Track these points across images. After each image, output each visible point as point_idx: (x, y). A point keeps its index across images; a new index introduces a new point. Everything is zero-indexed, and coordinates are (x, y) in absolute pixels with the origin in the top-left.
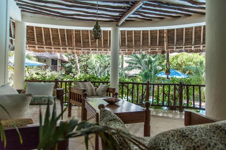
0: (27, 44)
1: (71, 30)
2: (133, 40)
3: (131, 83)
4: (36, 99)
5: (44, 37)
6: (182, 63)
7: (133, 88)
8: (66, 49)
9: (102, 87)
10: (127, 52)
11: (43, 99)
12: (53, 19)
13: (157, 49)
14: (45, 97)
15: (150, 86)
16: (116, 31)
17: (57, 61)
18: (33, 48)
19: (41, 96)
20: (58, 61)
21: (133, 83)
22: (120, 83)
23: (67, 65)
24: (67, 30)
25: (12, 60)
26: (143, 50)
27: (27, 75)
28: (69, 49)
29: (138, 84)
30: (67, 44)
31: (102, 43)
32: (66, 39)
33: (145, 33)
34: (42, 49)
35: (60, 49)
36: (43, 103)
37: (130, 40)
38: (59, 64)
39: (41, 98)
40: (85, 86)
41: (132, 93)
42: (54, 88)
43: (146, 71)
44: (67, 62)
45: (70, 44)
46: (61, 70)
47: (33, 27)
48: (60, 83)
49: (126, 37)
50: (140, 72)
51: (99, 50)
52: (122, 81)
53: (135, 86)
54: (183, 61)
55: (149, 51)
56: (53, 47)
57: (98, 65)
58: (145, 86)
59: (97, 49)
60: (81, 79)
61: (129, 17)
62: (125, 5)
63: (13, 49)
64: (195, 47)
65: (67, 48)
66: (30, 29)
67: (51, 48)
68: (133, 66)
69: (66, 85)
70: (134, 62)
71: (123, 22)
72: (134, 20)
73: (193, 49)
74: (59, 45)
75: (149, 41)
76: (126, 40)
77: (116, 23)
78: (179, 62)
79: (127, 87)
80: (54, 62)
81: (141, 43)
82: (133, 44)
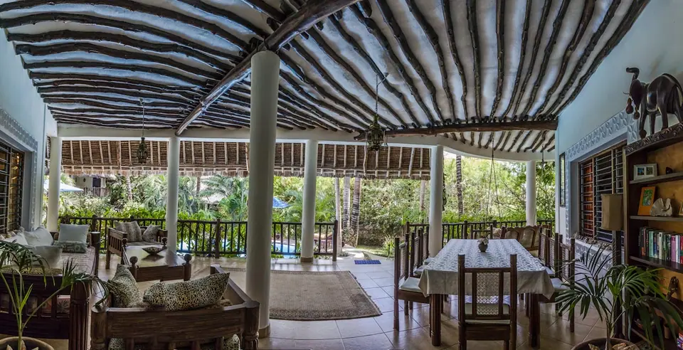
0: (62, 164)
1: (115, 142)
2: (203, 154)
3: (194, 222)
4: (69, 246)
5: (81, 152)
6: (286, 184)
7: (198, 228)
8: (109, 168)
9: (151, 227)
10: (194, 171)
11: (76, 246)
12: (93, 128)
13: (237, 168)
14: (78, 244)
15: (221, 225)
16: (174, 142)
17: (100, 179)
18: (69, 169)
19: (74, 242)
20: (102, 179)
21: (198, 222)
22: (178, 221)
23: (115, 186)
24: (110, 142)
25: (46, 186)
26: (217, 170)
27: (62, 209)
28: (113, 168)
29: (204, 223)
30: (110, 161)
31: (159, 158)
32: (109, 154)
33: (219, 146)
34: (80, 170)
35: (101, 168)
36: (76, 251)
37: (198, 155)
38: (103, 185)
39: (73, 245)
40: (128, 227)
41: (196, 236)
42: (89, 231)
43: (233, 197)
44: (115, 181)
45: (115, 162)
46: (105, 194)
47: (69, 141)
48: (98, 221)
49: (193, 148)
50: (223, 199)
51: (154, 169)
52: (183, 219)
53: (201, 226)
54: (287, 182)
55: (226, 171)
56: (92, 167)
57: (159, 187)
58: (214, 226)
59: (152, 168)
60: (127, 214)
61: (192, 123)
62: (182, 109)
63: (47, 173)
64: (285, 169)
65: (111, 167)
66: (66, 143)
67: (90, 168)
68: (213, 188)
69: (106, 223)
70: (215, 183)
71: (184, 130)
72: (201, 127)
73: (282, 171)
74: (100, 162)
75: (226, 157)
76: (193, 154)
77: (175, 130)
78: (283, 183)
79: (190, 227)
80: (96, 182)
81: (215, 159)
82: (203, 160)
